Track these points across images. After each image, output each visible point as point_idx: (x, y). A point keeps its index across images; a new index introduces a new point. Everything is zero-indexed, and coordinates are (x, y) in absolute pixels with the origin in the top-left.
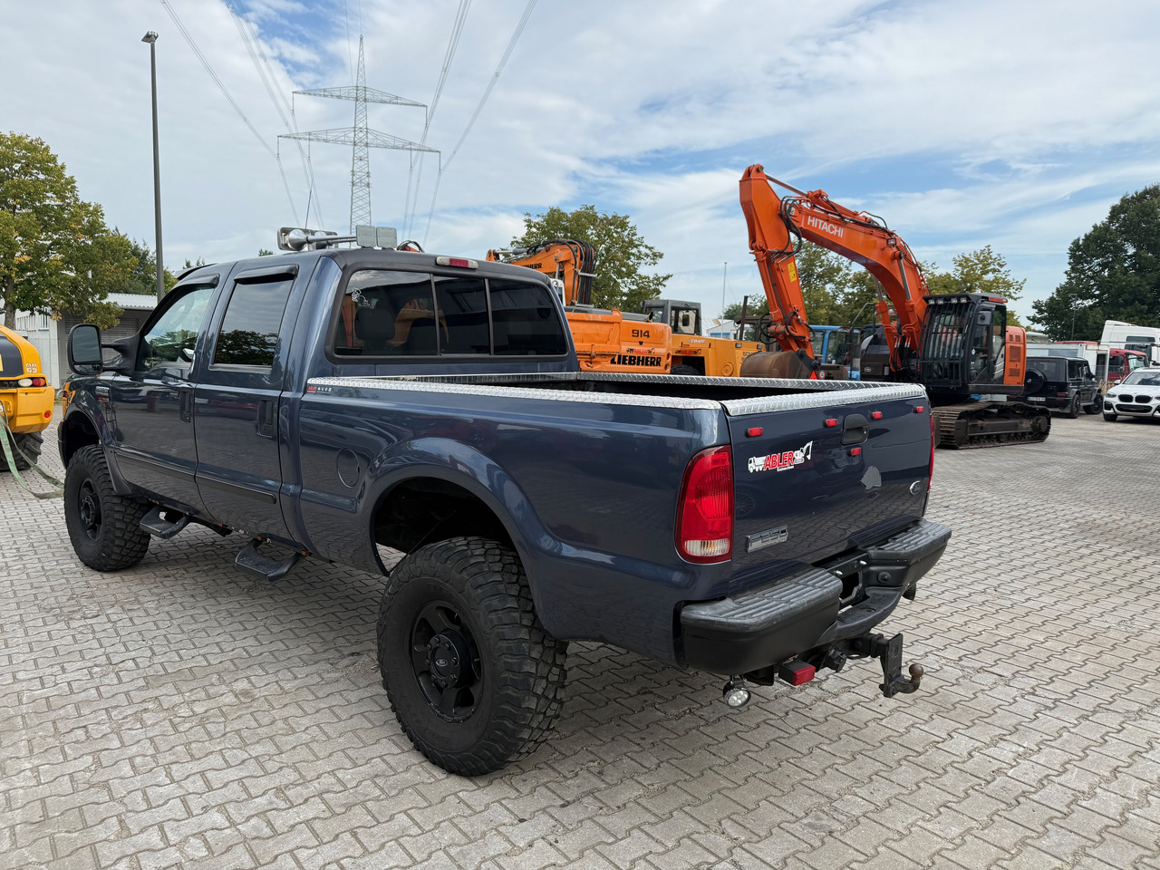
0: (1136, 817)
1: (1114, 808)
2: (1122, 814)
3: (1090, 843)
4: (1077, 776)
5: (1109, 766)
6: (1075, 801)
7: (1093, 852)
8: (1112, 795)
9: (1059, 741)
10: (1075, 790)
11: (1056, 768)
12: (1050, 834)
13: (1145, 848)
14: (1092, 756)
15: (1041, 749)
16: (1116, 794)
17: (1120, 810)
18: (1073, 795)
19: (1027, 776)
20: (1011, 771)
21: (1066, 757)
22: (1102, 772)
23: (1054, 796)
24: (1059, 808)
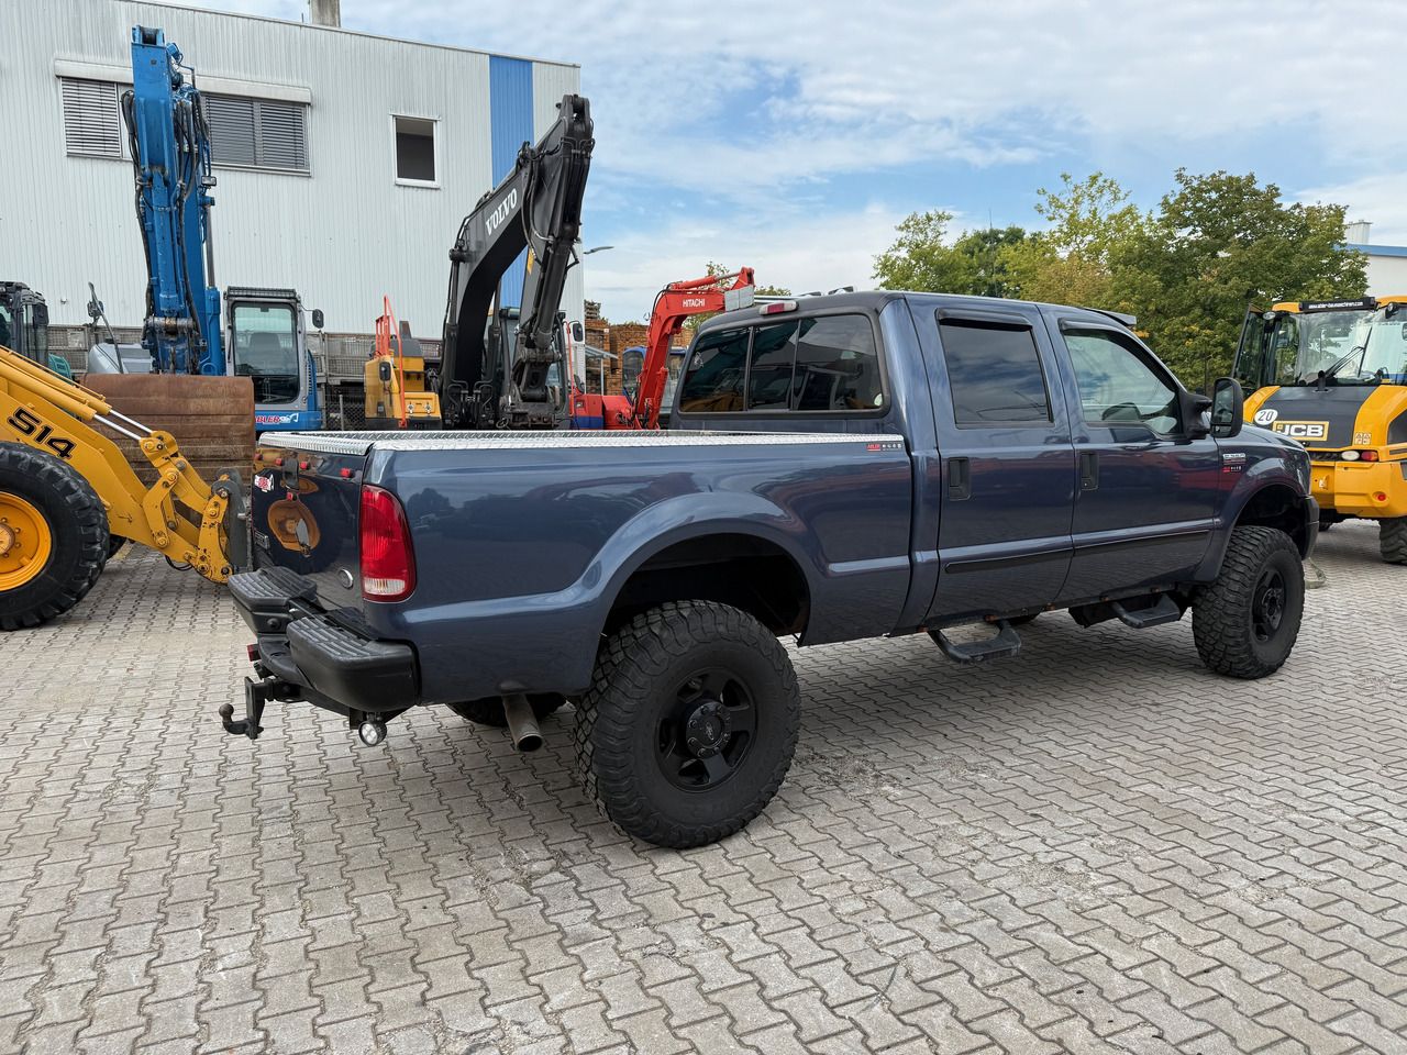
0: (35, 972)
1: (64, 967)
2: (52, 966)
3: (67, 920)
4: (128, 976)
5: (102, 1016)
6: (109, 946)
7: (59, 915)
8: (74, 980)
9: (191, 1010)
10: (119, 958)
11: (159, 970)
12: (107, 906)
13: (12, 947)
14: (133, 1018)
15: (200, 982)
16: (71, 984)
17: (56, 970)
18: (116, 952)
19: (179, 940)
20: (201, 935)
21: (162, 993)
22: (104, 1001)
23: (133, 939)
24: (119, 931)
